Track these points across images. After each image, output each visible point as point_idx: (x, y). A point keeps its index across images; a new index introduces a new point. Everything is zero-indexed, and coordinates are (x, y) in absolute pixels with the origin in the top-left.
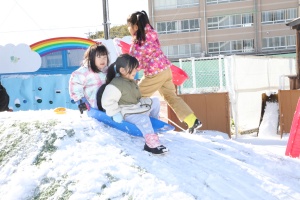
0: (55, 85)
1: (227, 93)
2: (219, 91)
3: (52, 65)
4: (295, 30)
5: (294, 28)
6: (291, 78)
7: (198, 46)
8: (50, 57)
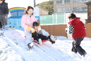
0: (15, 22)
1: (66, 25)
2: (64, 24)
3: (14, 16)
4: (87, 5)
5: (87, 4)
6: (86, 20)
7: (70, 8)
8: (14, 13)
